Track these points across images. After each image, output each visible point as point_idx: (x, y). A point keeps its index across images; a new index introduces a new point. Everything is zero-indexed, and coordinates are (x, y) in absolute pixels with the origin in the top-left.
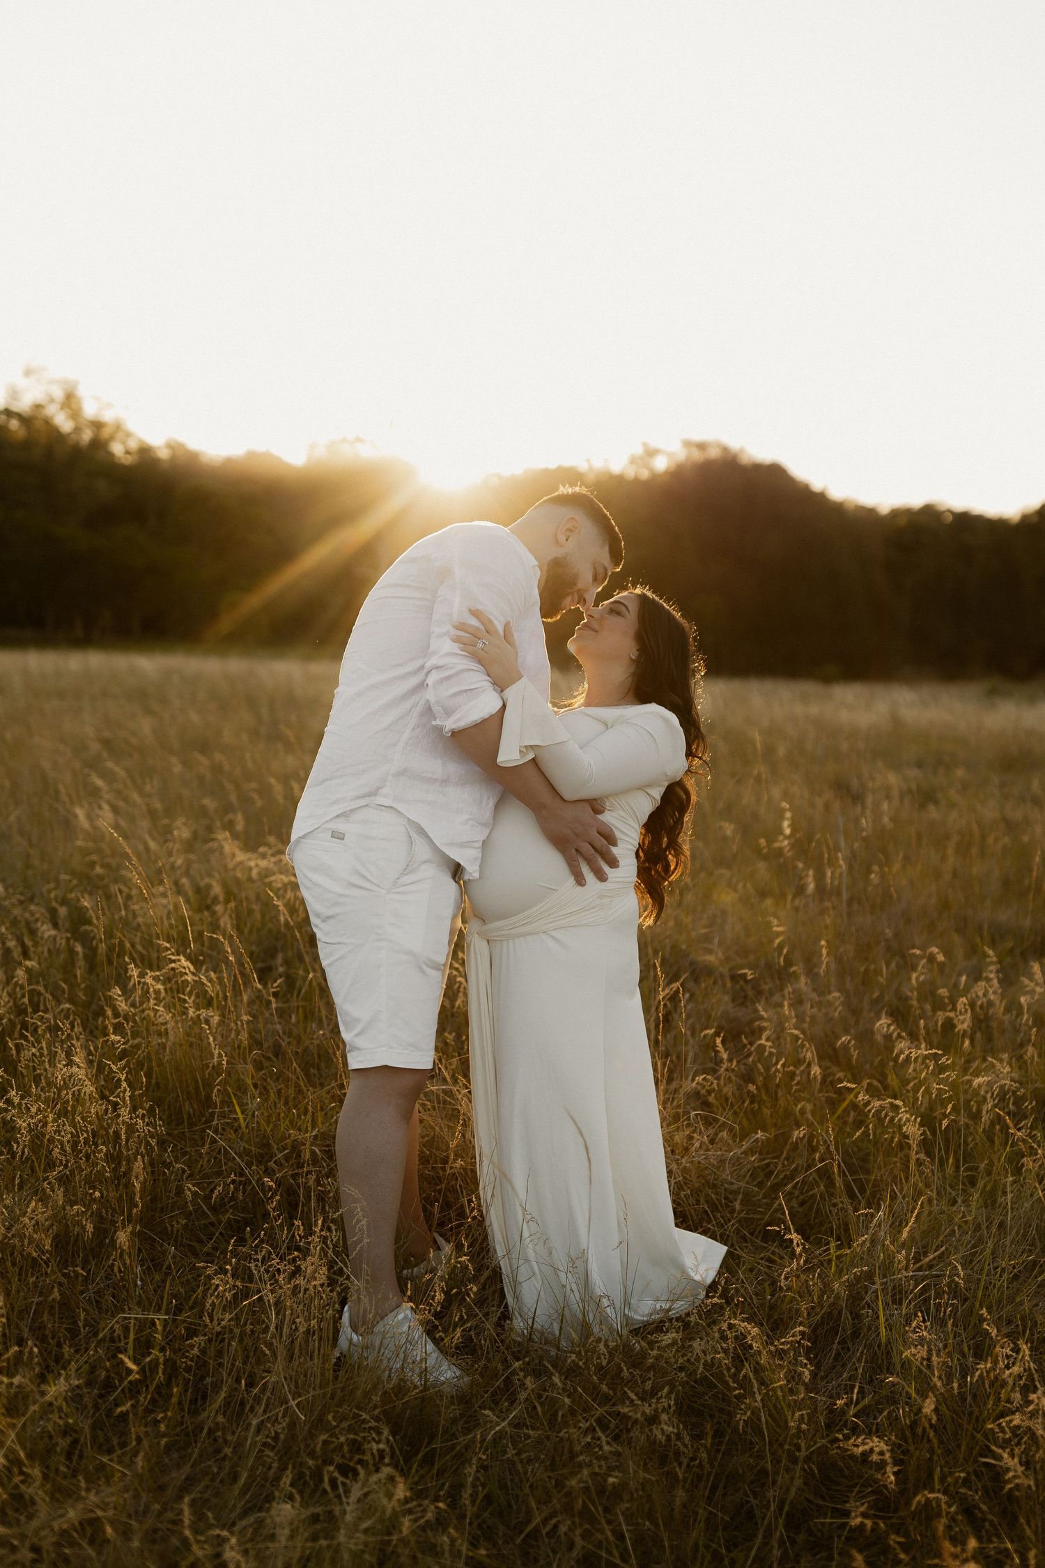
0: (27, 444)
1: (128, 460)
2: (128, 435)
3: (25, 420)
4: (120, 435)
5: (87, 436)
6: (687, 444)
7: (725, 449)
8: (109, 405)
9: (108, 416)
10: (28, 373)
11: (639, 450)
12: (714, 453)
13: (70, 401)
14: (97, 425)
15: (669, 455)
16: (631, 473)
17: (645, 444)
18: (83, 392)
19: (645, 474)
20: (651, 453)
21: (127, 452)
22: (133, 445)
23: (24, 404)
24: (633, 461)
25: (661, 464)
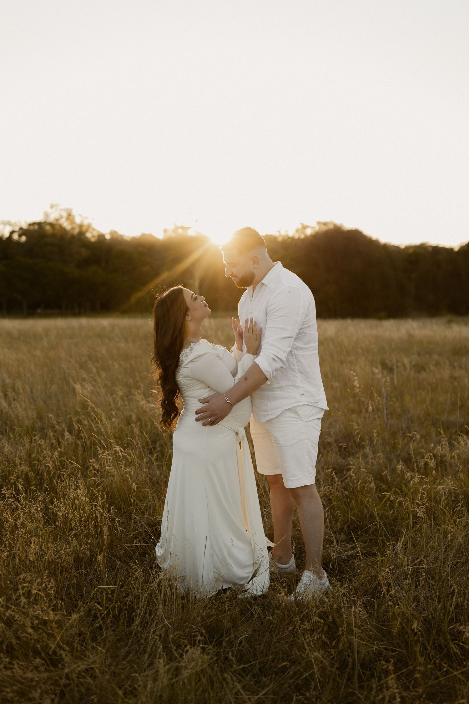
0: (54, 235)
1: (93, 240)
2: (94, 229)
3: (51, 224)
4: (90, 230)
5: (76, 231)
6: (319, 223)
7: (335, 226)
8: (86, 218)
9: (86, 222)
10: (52, 207)
11: (300, 227)
12: (331, 227)
13: (70, 216)
14: (81, 226)
15: (313, 228)
16: (297, 236)
17: (302, 224)
18: (74, 213)
19: (302, 236)
20: (305, 227)
21: (93, 237)
22: (95, 233)
23: (51, 219)
24: (297, 231)
25: (309, 232)
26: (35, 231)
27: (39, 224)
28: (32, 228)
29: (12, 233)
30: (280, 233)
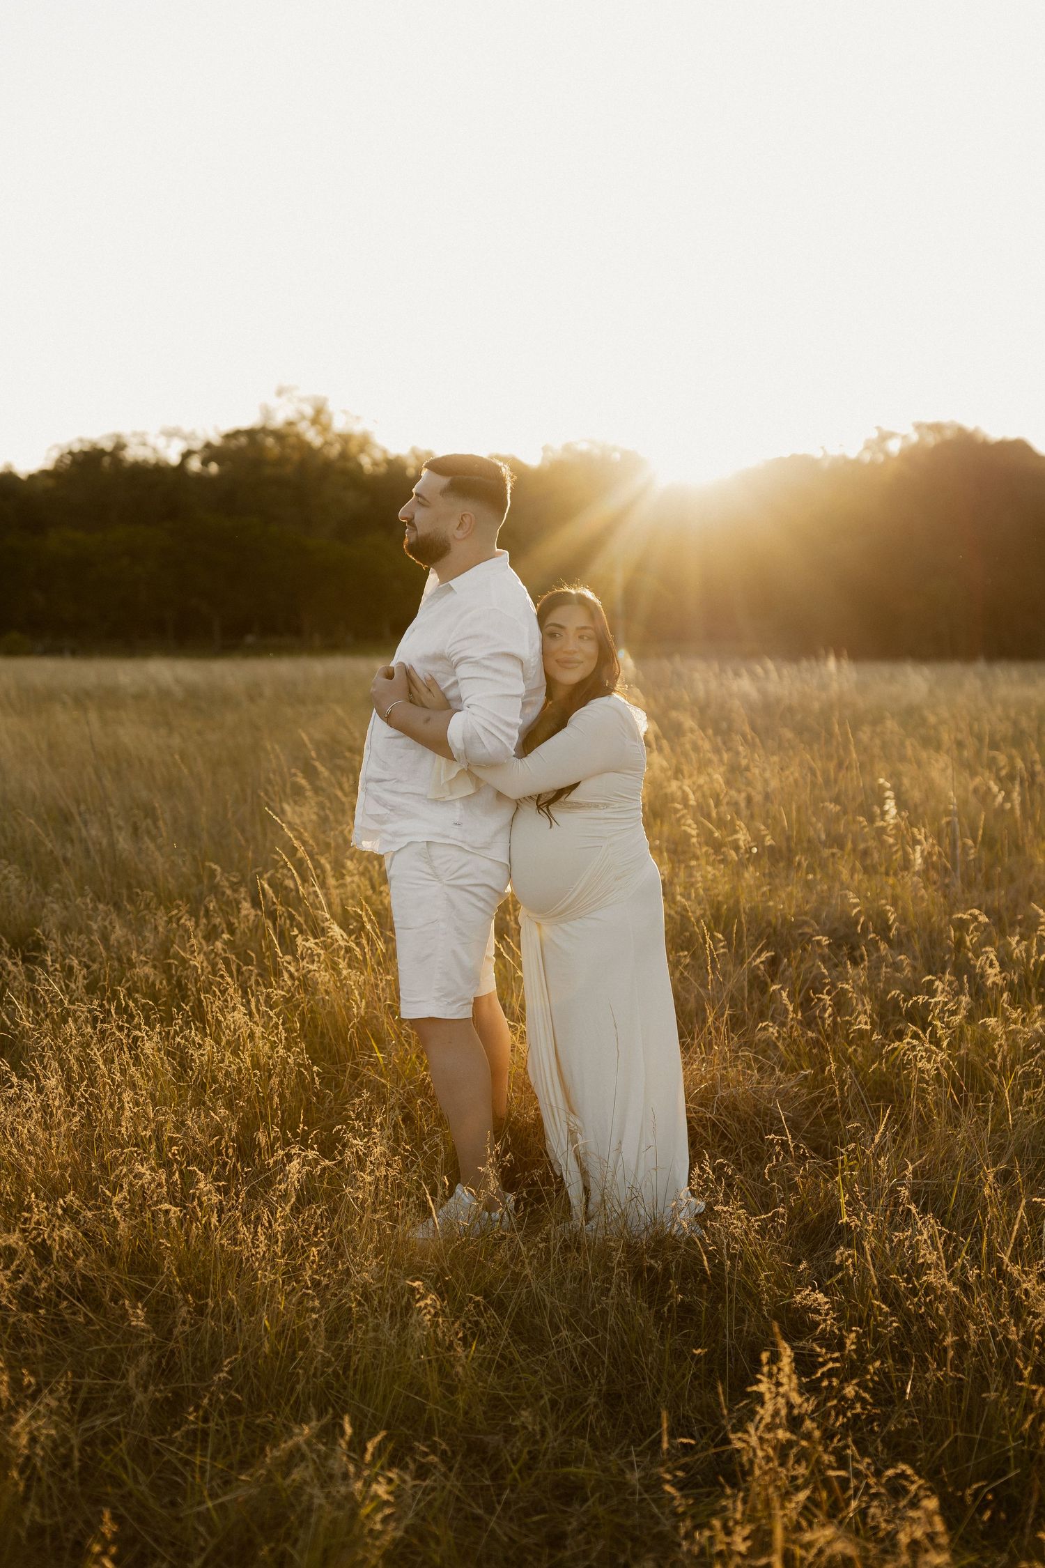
0: (281, 461)
2: (377, 447)
3: (279, 436)
4: (368, 447)
5: (335, 451)
6: (918, 427)
7: (961, 430)
9: (357, 429)
10: (280, 392)
11: (874, 435)
12: (949, 434)
13: (319, 418)
14: (346, 439)
15: (905, 437)
16: (867, 457)
17: (878, 428)
18: (330, 406)
19: (881, 458)
20: (885, 437)
21: (375, 464)
22: (378, 455)
23: (278, 421)
24: (867, 448)
25: (894, 446)
26: (240, 450)
27: (251, 434)
28: (233, 444)
29: (187, 455)
30: (825, 452)
